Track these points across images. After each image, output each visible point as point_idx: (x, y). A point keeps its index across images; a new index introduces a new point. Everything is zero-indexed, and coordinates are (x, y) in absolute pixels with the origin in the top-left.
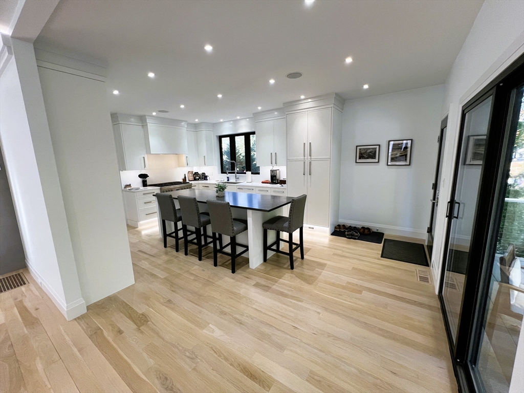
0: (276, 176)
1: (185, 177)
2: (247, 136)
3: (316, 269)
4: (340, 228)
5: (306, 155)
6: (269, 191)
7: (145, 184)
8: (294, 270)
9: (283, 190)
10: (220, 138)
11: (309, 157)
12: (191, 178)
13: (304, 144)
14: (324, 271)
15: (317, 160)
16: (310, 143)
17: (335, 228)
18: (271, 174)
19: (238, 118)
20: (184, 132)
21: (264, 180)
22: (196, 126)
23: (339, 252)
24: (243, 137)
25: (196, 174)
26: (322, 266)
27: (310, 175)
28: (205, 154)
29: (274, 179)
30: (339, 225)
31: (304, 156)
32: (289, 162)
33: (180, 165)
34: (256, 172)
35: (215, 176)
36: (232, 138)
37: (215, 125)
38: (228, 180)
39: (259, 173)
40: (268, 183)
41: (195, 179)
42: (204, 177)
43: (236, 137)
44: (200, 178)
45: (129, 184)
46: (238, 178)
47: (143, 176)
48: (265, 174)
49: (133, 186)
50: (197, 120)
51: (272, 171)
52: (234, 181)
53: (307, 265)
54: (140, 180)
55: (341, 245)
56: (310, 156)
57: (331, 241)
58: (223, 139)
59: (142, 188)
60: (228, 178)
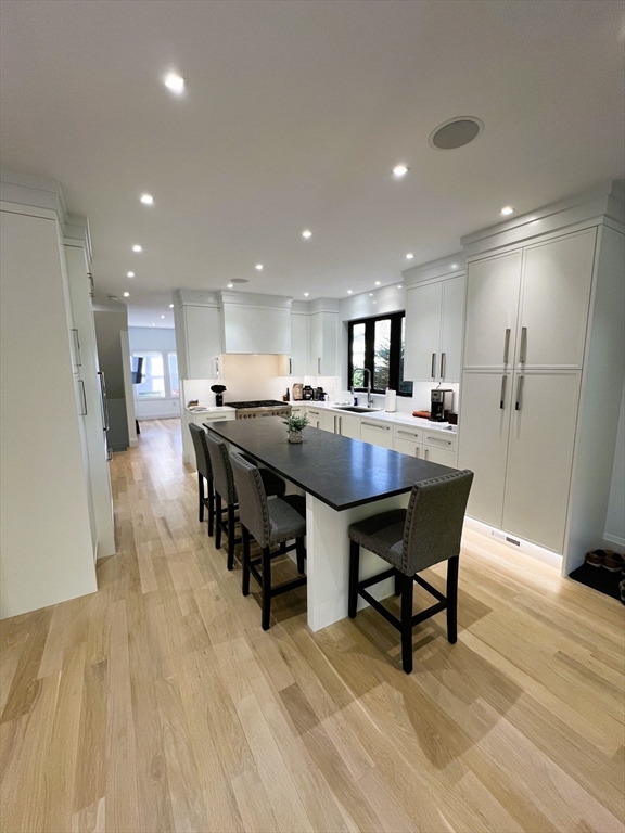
0: (442, 404)
1: (288, 394)
2: (396, 319)
3: (479, 701)
4: (602, 561)
5: (511, 360)
6: (420, 436)
7: (219, 402)
8: (412, 675)
9: (450, 439)
10: (351, 324)
11: (520, 365)
12: (299, 395)
13: (508, 331)
14: (503, 720)
15: (539, 373)
16: (524, 329)
17: (588, 556)
18: (432, 400)
19: (378, 283)
20: (287, 315)
21: (418, 410)
22: (309, 306)
23: (582, 653)
24: (388, 323)
25: (308, 388)
26: (505, 692)
27: (517, 408)
28: (320, 355)
29: (440, 410)
30: (600, 553)
31: (506, 362)
32: (466, 373)
33: (279, 373)
34: (405, 390)
35: (338, 395)
36: (370, 323)
37: (343, 303)
38: (356, 404)
39: (410, 395)
40: (425, 417)
41: (304, 398)
42: (319, 395)
43: (377, 323)
44: (312, 396)
45: (195, 400)
46: (372, 402)
47: (218, 389)
48: (422, 399)
49: (200, 405)
50: (307, 294)
51: (435, 393)
52: (366, 407)
53: (457, 669)
54: (214, 394)
55: (594, 624)
56: (523, 362)
57: (564, 597)
58: (355, 327)
59: (215, 408)
60: (356, 399)
